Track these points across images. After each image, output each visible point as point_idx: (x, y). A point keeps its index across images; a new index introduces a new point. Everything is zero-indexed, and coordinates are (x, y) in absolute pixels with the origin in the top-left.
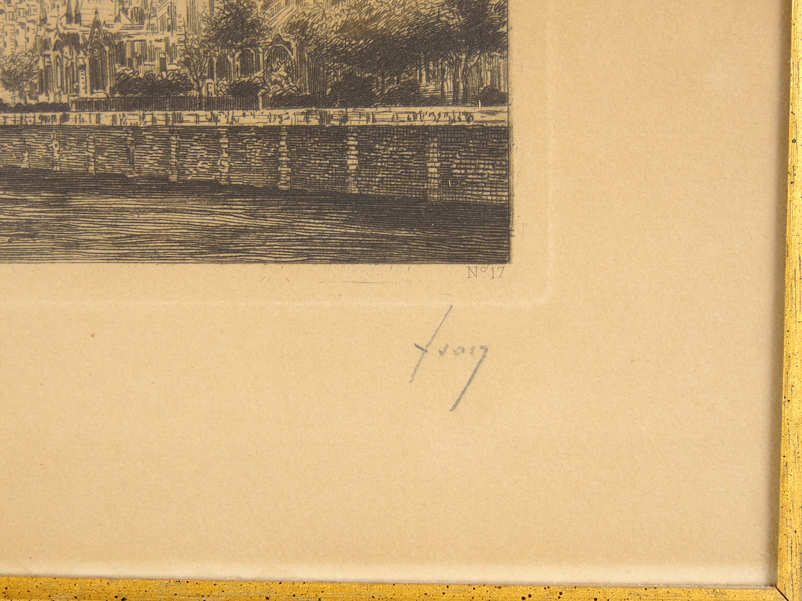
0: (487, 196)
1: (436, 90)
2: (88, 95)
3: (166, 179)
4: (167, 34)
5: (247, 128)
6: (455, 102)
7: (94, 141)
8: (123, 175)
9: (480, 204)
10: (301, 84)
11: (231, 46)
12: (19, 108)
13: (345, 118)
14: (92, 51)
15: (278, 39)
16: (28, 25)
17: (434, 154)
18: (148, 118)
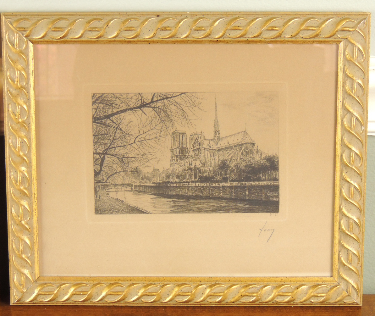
0: (274, 199)
1: (264, 178)
2: (194, 180)
3: (209, 196)
4: (210, 167)
5: (226, 186)
6: (268, 181)
7: (195, 189)
8: (200, 196)
9: (273, 201)
10: (237, 177)
11: (223, 170)
12: (179, 183)
13: (246, 184)
14: (194, 171)
15: (232, 168)
16: (181, 166)
17: (263, 191)
18: (206, 184)
